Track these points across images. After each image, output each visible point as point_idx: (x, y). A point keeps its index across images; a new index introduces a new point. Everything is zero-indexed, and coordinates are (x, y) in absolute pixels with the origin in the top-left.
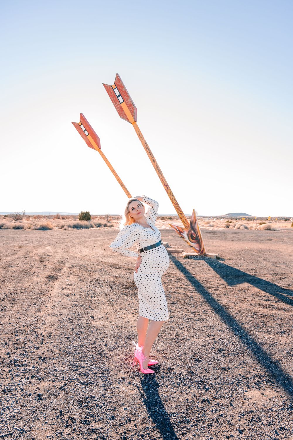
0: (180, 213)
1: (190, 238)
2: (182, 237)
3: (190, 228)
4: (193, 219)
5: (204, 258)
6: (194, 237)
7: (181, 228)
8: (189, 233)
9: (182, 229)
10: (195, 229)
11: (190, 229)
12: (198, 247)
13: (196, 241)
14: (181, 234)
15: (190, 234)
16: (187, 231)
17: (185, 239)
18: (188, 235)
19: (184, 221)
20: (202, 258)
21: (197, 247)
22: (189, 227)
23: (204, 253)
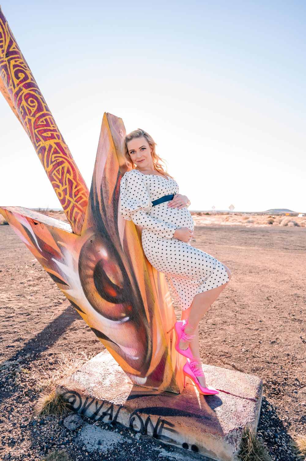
0: (42, 143)
1: (92, 286)
2: (57, 280)
3: (90, 229)
4: (105, 178)
5: (156, 435)
6: (113, 281)
7: (48, 227)
8: (89, 259)
9: (55, 234)
10: (114, 239)
11: (90, 235)
12: (136, 345)
13: (121, 306)
14: (51, 265)
15: (93, 265)
16: (75, 249)
17: (69, 292)
18: (81, 268)
19: (62, 188)
20: (144, 430)
21: (128, 346)
22: (85, 225)
23: (165, 384)
